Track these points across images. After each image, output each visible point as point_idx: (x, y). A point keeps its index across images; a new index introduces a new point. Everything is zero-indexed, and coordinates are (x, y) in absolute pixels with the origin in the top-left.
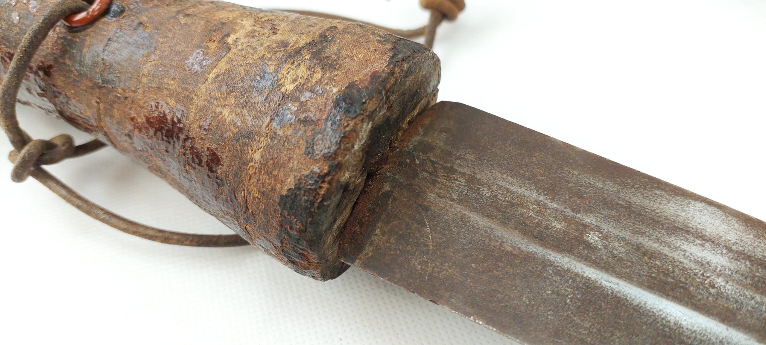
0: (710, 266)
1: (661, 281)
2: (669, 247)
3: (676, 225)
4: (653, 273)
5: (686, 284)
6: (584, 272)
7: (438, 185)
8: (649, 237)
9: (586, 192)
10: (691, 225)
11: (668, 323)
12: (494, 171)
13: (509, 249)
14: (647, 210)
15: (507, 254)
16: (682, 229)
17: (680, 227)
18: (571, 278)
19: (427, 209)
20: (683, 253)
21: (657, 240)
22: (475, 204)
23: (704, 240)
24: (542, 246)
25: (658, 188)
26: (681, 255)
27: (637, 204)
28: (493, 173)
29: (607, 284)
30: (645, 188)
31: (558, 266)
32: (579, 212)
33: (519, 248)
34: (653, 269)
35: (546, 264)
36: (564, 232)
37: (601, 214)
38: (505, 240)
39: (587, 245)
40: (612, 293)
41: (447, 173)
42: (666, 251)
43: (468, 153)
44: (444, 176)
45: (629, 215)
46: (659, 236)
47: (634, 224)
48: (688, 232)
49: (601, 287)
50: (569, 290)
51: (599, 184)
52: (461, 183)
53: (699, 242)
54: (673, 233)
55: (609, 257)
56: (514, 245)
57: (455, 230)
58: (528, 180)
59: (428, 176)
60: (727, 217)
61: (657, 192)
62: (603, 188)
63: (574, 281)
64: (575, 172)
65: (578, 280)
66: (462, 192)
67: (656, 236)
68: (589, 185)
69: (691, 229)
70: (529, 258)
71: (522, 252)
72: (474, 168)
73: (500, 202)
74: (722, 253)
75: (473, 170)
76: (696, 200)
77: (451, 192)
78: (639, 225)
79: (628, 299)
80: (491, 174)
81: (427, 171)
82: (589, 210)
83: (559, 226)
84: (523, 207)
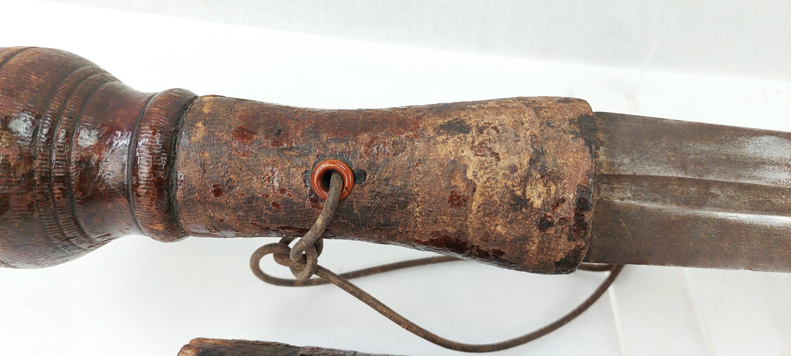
0: (781, 182)
1: (756, 202)
2: (757, 179)
3: (757, 161)
4: (751, 199)
5: (769, 198)
6: (718, 216)
7: (616, 190)
8: (744, 177)
9: (702, 159)
10: (764, 157)
11: (767, 228)
12: (645, 166)
13: (673, 218)
14: (738, 157)
15: (674, 222)
16: (760, 163)
17: (759, 161)
18: (712, 222)
19: (617, 212)
20: (765, 180)
21: (750, 177)
22: (642, 195)
23: (773, 165)
24: (691, 209)
25: (740, 135)
26: (764, 182)
27: (732, 154)
28: (645, 168)
29: (732, 218)
30: (733, 140)
31: (703, 218)
32: (703, 176)
33: (679, 216)
34: (751, 196)
35: (697, 219)
36: (698, 192)
37: (715, 172)
38: (670, 214)
39: (712, 195)
40: (735, 222)
41: (618, 180)
42: (756, 182)
43: (624, 158)
44: (617, 182)
45: (730, 165)
46: (750, 173)
47: (735, 171)
48: (764, 163)
49: (729, 221)
50: (712, 229)
51: (707, 148)
52: (628, 183)
53: (771, 168)
54: (757, 168)
55: (726, 198)
56: (676, 215)
57: (639, 218)
58: (667, 164)
59: (606, 186)
60: (782, 140)
61: (740, 139)
62: (710, 151)
63: (714, 223)
64: (691, 145)
65: (716, 222)
66: (631, 189)
67: (748, 174)
68: (703, 152)
69: (765, 160)
70: (686, 219)
71: (682, 217)
72: (632, 169)
73: (656, 186)
74: (784, 171)
75: (633, 171)
76: (763, 135)
77: (625, 192)
78: (737, 170)
79: (744, 222)
80: (644, 169)
81: (604, 183)
82: (709, 173)
83: (693, 190)
84: (670, 185)
